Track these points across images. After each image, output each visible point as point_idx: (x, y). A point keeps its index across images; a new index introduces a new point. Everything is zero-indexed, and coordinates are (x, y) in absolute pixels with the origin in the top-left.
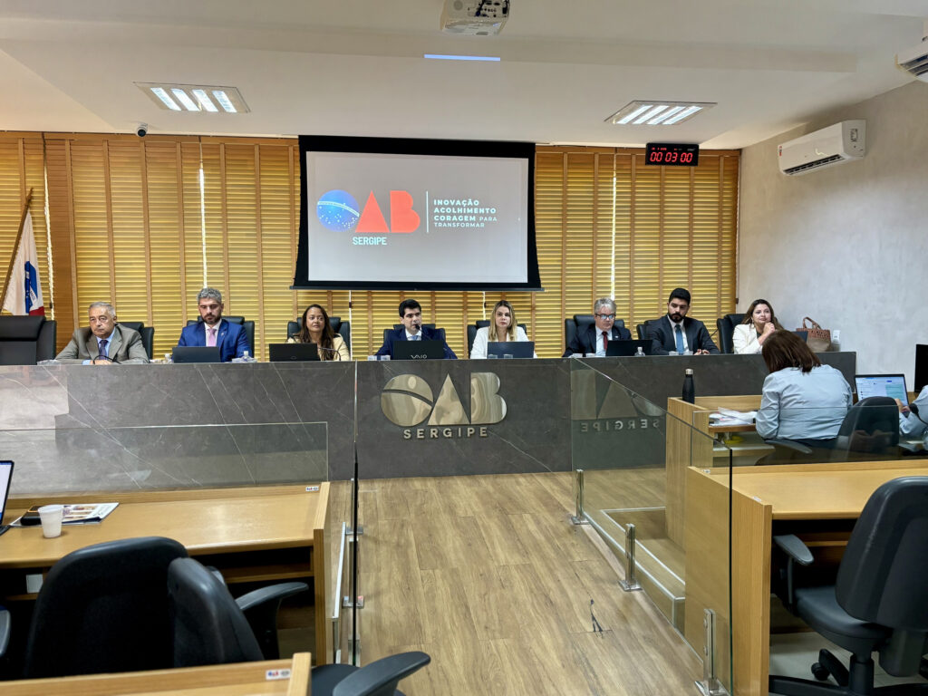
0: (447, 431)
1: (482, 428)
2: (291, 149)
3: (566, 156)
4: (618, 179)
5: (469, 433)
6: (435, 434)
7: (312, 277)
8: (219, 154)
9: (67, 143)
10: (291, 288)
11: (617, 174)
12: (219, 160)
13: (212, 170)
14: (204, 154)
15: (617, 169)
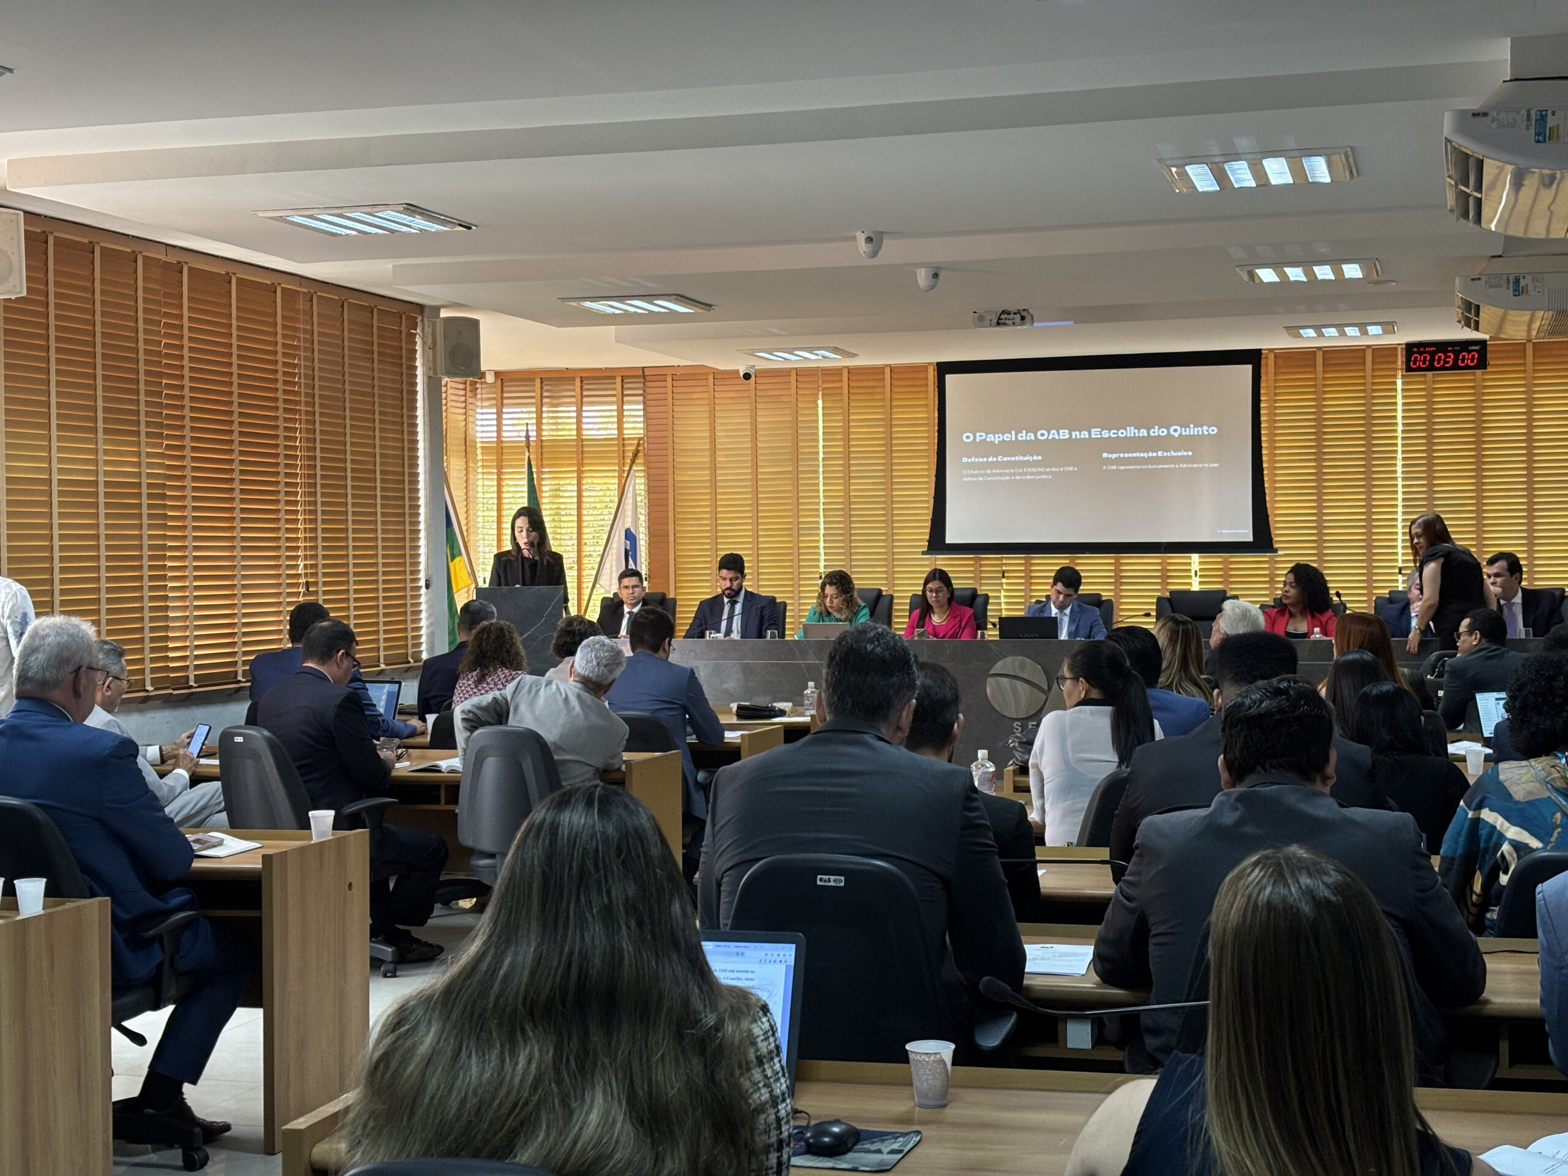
4: (1405, 383)
7: (950, 539)
9: (669, 379)
10: (923, 553)
11: (1403, 376)
12: (842, 388)
13: (833, 401)
14: (824, 382)
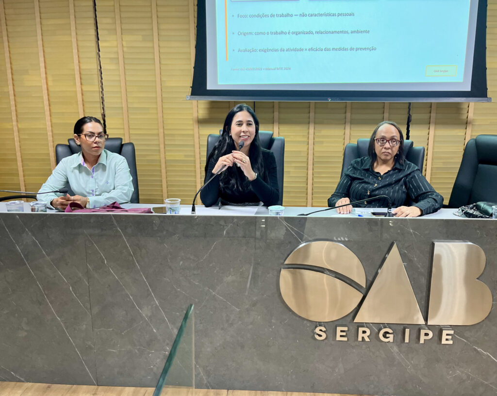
0: (387, 333)
1: (445, 332)
5: (423, 338)
6: (365, 336)
10: (188, 97)
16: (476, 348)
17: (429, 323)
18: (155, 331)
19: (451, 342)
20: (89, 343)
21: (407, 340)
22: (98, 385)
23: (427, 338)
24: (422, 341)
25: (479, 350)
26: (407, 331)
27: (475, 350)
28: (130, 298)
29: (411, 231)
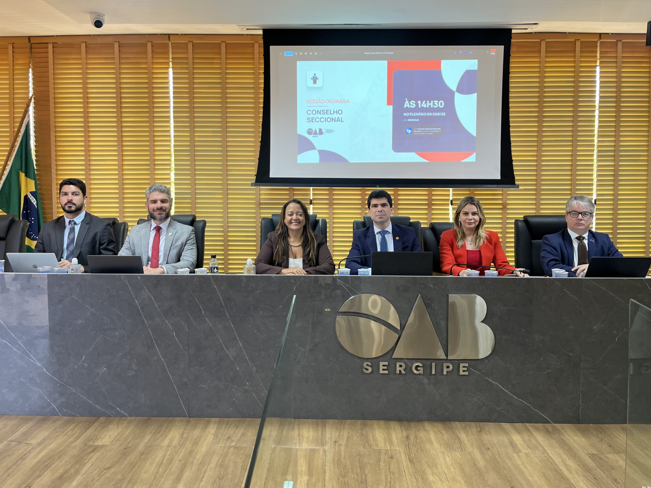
0: (418, 366)
1: (462, 365)
2: (256, 46)
3: (543, 44)
4: (601, 67)
5: (445, 370)
7: (273, 174)
8: (187, 53)
9: (50, 46)
10: (252, 185)
11: (601, 62)
12: (187, 58)
13: (181, 68)
14: (173, 53)
15: (601, 57)
16: (487, 379)
17: (449, 358)
18: (238, 369)
19: (466, 373)
20: (185, 380)
21: (433, 372)
22: (189, 417)
23: (448, 370)
24: (445, 373)
25: (489, 380)
26: (434, 364)
27: (487, 380)
28: (220, 341)
29: (432, 286)
